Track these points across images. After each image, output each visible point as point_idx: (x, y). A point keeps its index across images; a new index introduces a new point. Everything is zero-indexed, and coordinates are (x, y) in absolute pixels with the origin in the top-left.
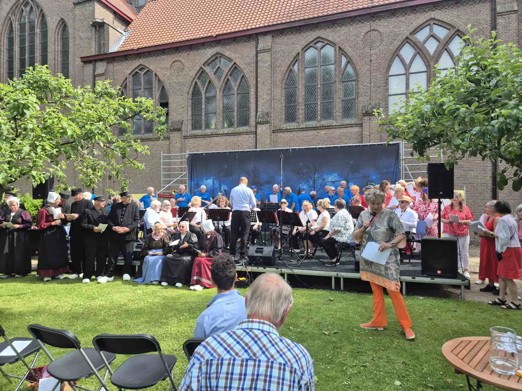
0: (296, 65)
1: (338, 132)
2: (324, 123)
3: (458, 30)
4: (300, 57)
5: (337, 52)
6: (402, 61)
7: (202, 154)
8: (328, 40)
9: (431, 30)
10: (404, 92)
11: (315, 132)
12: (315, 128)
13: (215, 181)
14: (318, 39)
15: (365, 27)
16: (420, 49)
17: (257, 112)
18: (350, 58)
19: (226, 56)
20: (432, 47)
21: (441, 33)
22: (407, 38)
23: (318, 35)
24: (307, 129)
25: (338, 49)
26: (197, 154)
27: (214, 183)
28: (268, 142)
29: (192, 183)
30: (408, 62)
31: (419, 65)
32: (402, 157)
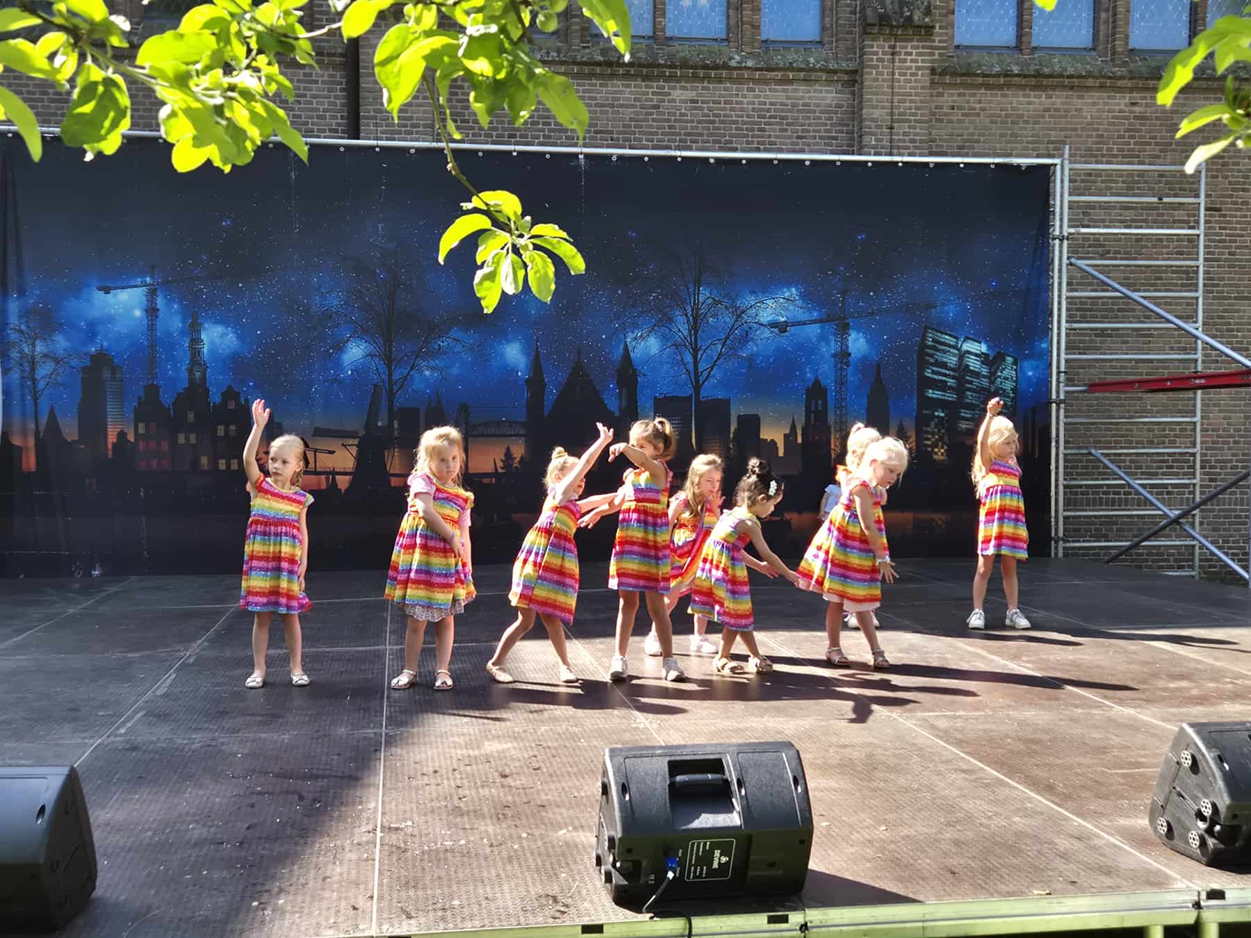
1: (749, 98)
12: (647, 71)
24: (611, 70)
32: (1061, 225)
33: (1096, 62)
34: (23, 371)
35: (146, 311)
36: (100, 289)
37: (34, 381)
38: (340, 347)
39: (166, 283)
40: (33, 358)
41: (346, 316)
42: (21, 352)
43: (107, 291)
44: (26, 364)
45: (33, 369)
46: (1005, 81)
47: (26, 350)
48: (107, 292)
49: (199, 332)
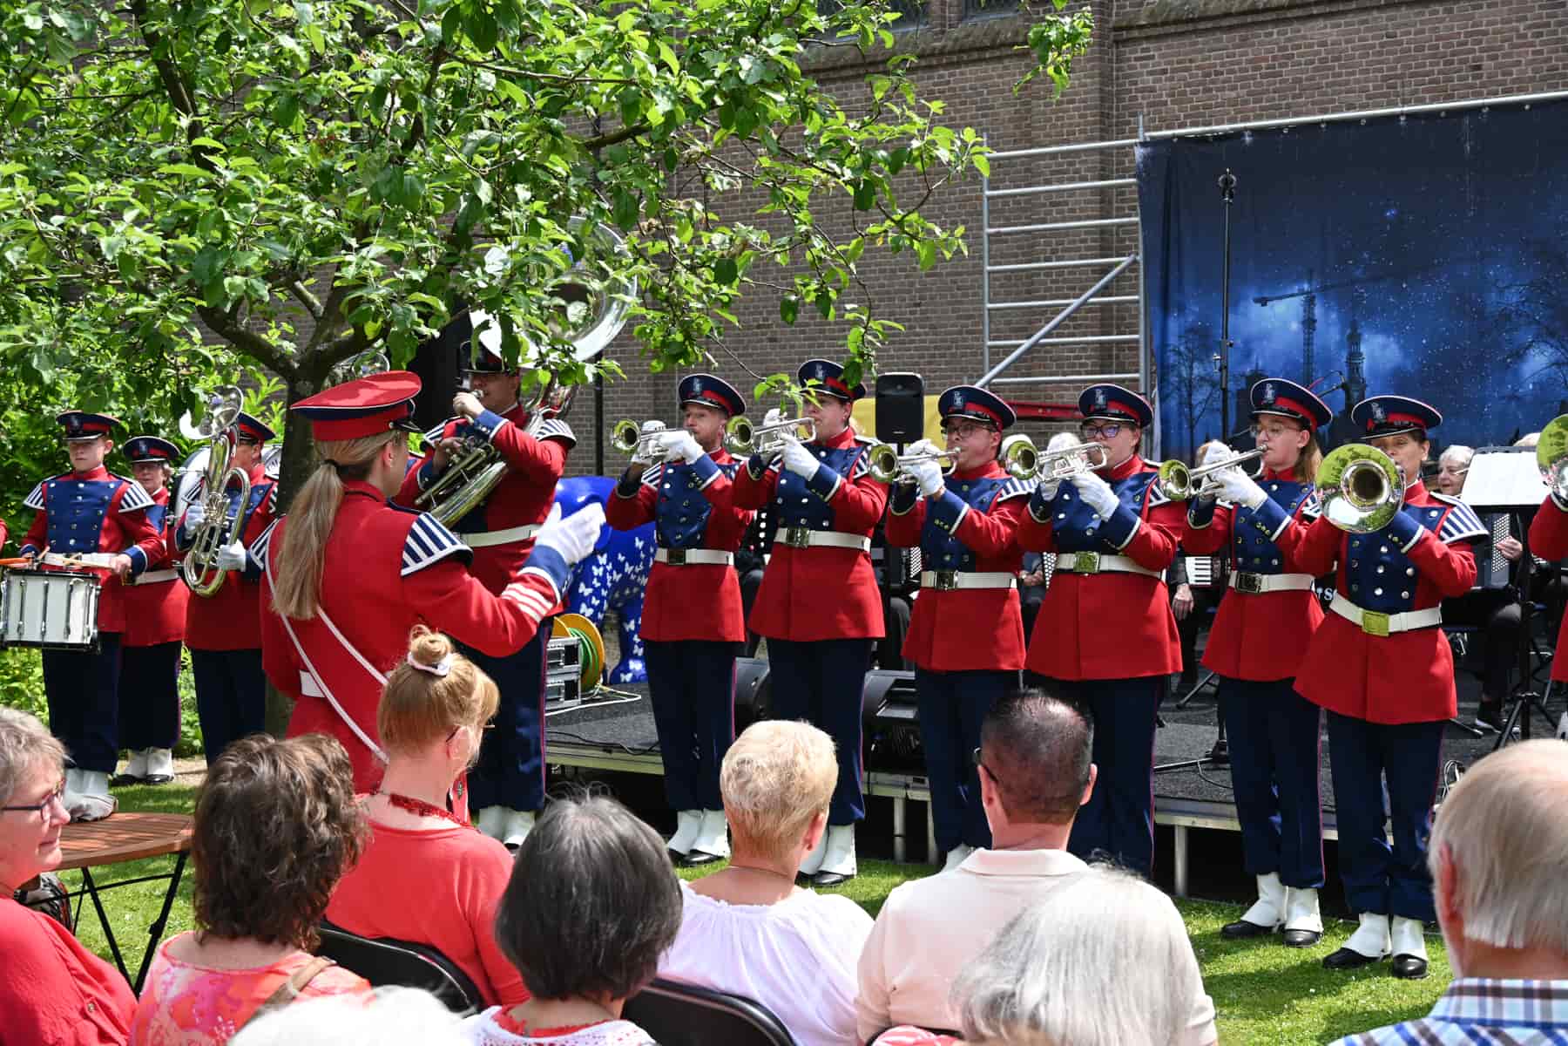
7: (1239, 134)
13: (1318, 311)
26: (1201, 139)
27: (1309, 323)
29: (1174, 326)
34: (1181, 396)
35: (1303, 323)
36: (1256, 301)
37: (1191, 406)
38: (1519, 355)
39: (1324, 289)
40: (1190, 381)
41: (1528, 316)
42: (1180, 375)
43: (1263, 302)
44: (1184, 389)
45: (1190, 395)
47: (1184, 374)
48: (1264, 304)
49: (1358, 344)
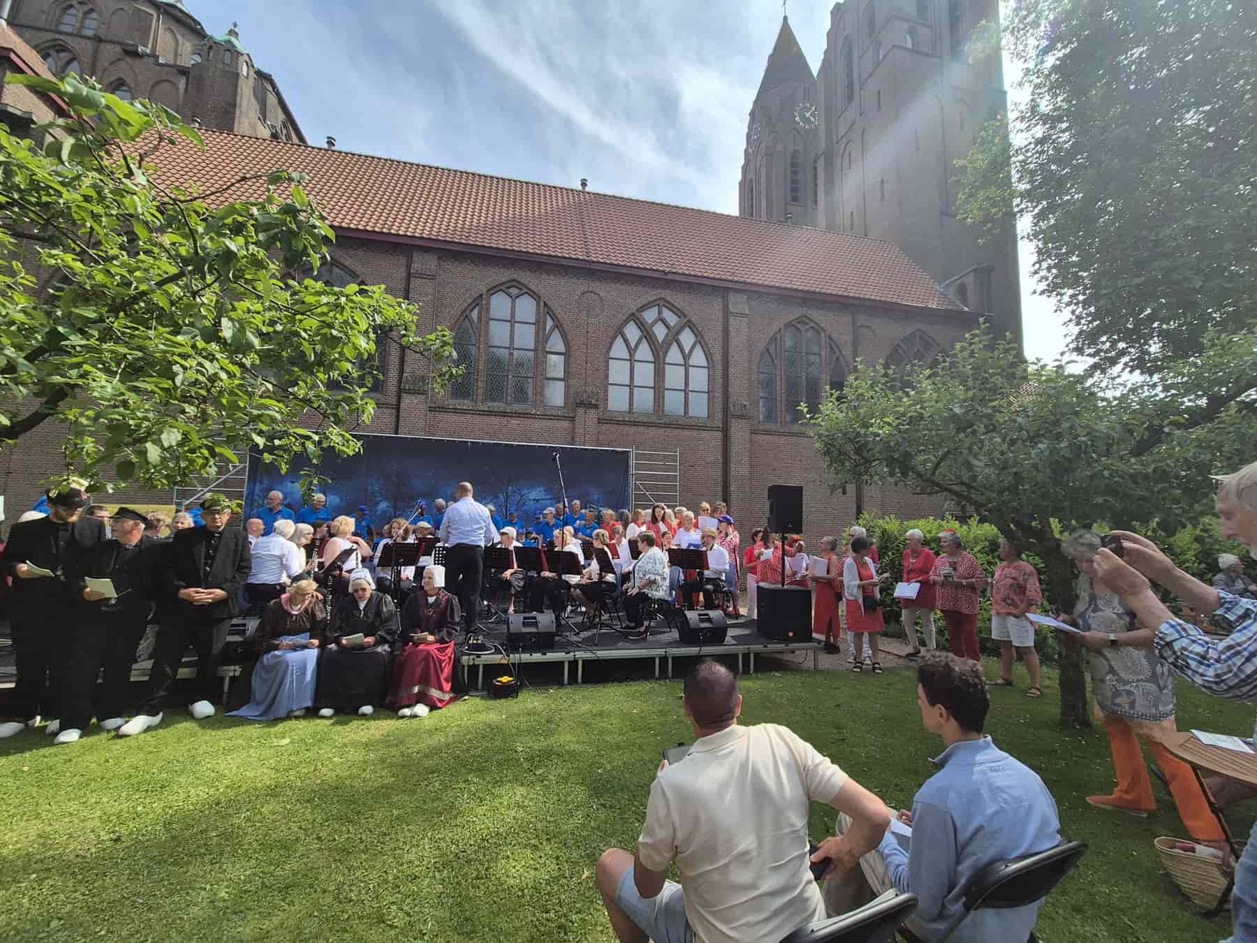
0: (476, 311)
1: (537, 424)
2: (517, 407)
3: (689, 321)
4: (484, 302)
5: (542, 308)
6: (626, 341)
8: (529, 289)
9: (660, 312)
10: (628, 383)
11: (504, 420)
12: (504, 414)
14: (515, 283)
15: (581, 285)
16: (648, 333)
17: (402, 371)
18: (559, 321)
19: (346, 267)
20: (660, 332)
21: (672, 319)
22: (633, 314)
23: (515, 276)
24: (490, 413)
25: (542, 304)
28: (421, 424)
30: (633, 345)
31: (644, 352)
32: (632, 471)
33: (654, 419)
38: (377, 504)
41: (380, 493)
46: (624, 423)
